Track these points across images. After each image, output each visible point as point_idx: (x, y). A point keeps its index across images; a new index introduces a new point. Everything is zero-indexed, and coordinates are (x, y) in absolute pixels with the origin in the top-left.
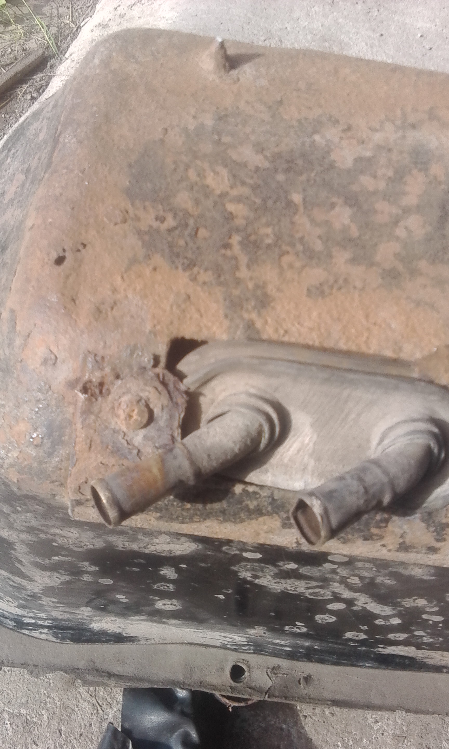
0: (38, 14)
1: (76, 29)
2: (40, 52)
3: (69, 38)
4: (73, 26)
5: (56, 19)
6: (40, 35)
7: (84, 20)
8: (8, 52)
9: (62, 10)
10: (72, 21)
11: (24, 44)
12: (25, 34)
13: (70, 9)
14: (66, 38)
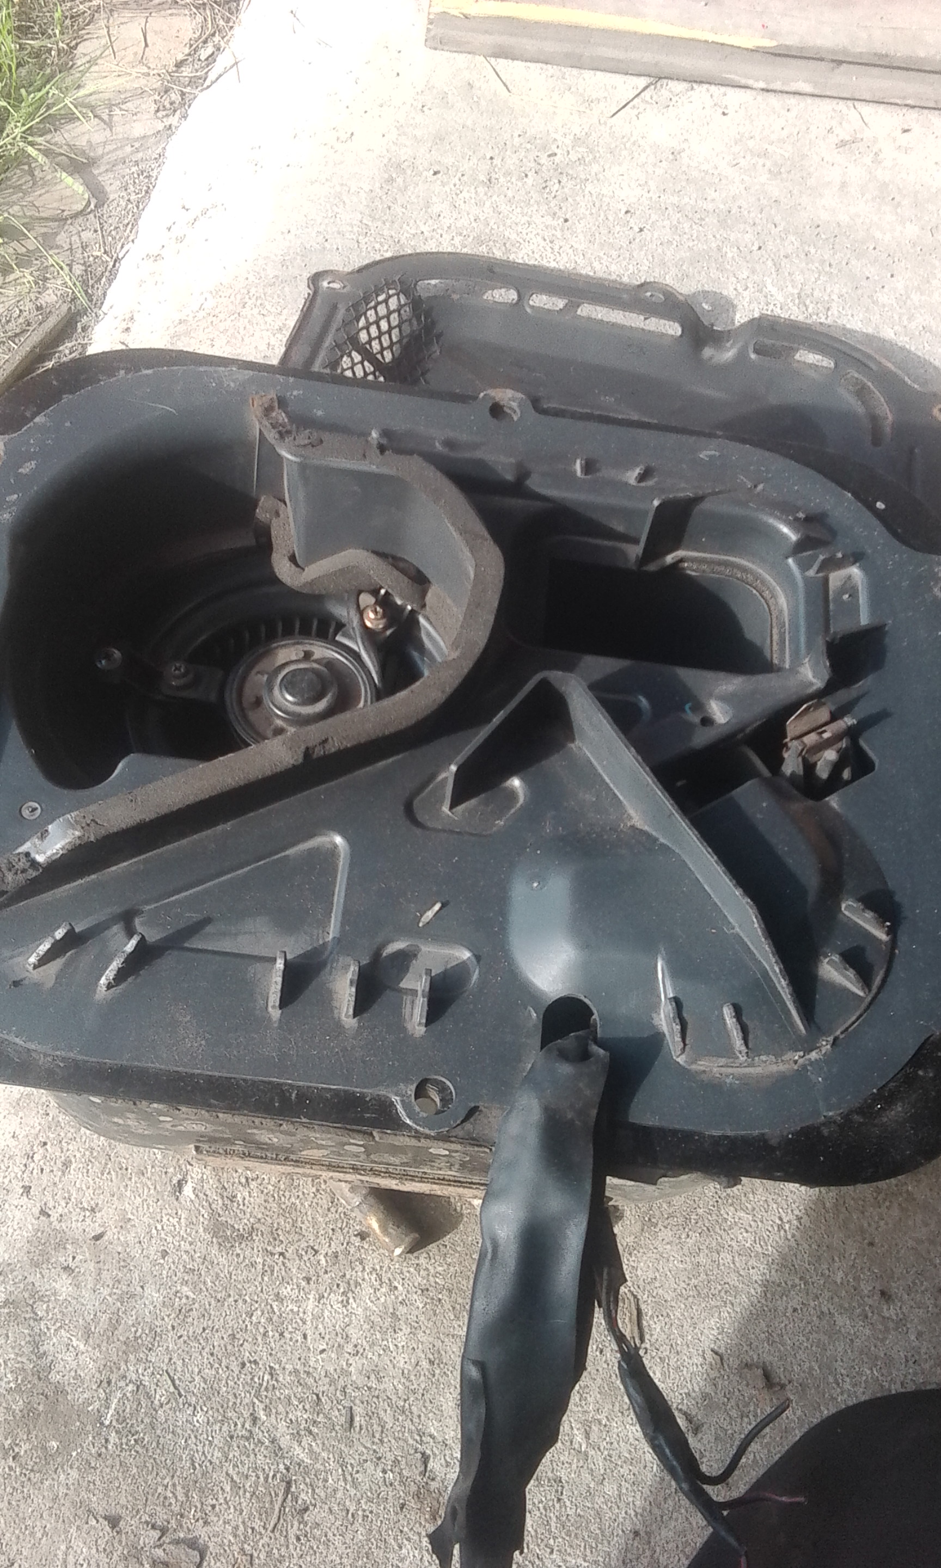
0: (51, 248)
1: (111, 264)
2: (65, 308)
3: (104, 279)
4: (109, 259)
5: (80, 251)
6: (59, 282)
7: (122, 247)
8: (15, 315)
9: (87, 235)
10: (105, 252)
11: (37, 298)
12: (36, 283)
13: (99, 232)
14: (100, 279)
